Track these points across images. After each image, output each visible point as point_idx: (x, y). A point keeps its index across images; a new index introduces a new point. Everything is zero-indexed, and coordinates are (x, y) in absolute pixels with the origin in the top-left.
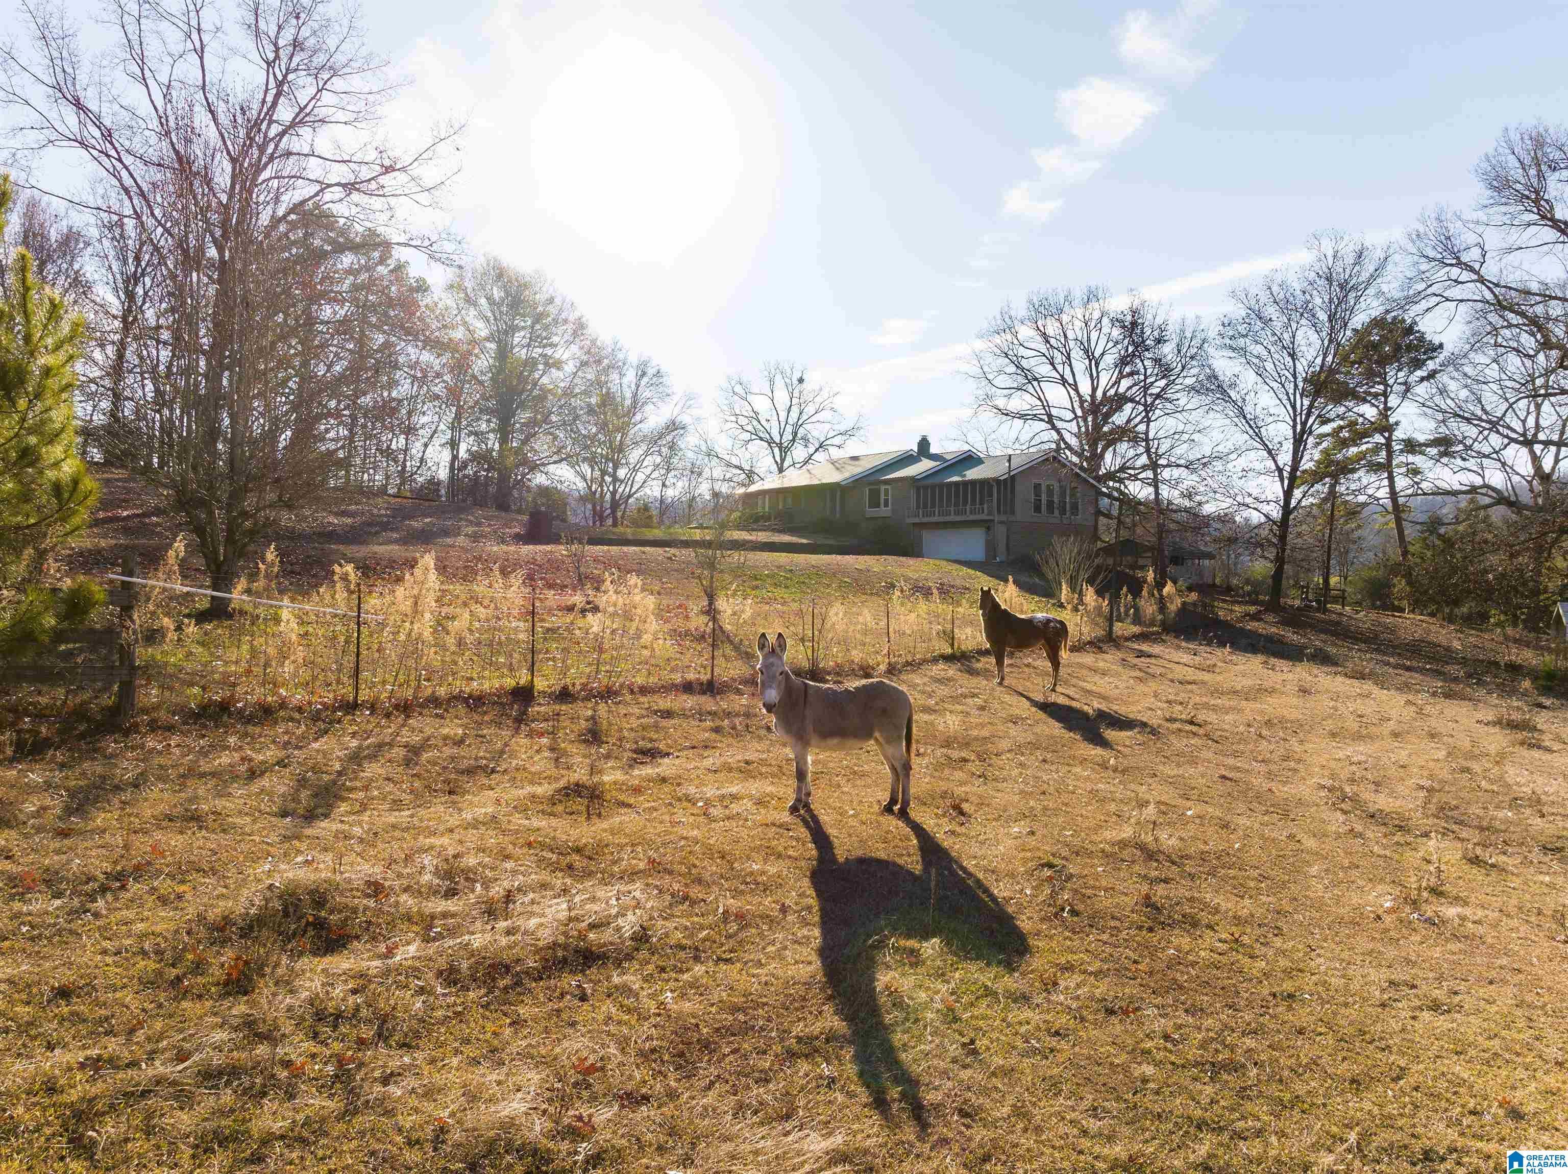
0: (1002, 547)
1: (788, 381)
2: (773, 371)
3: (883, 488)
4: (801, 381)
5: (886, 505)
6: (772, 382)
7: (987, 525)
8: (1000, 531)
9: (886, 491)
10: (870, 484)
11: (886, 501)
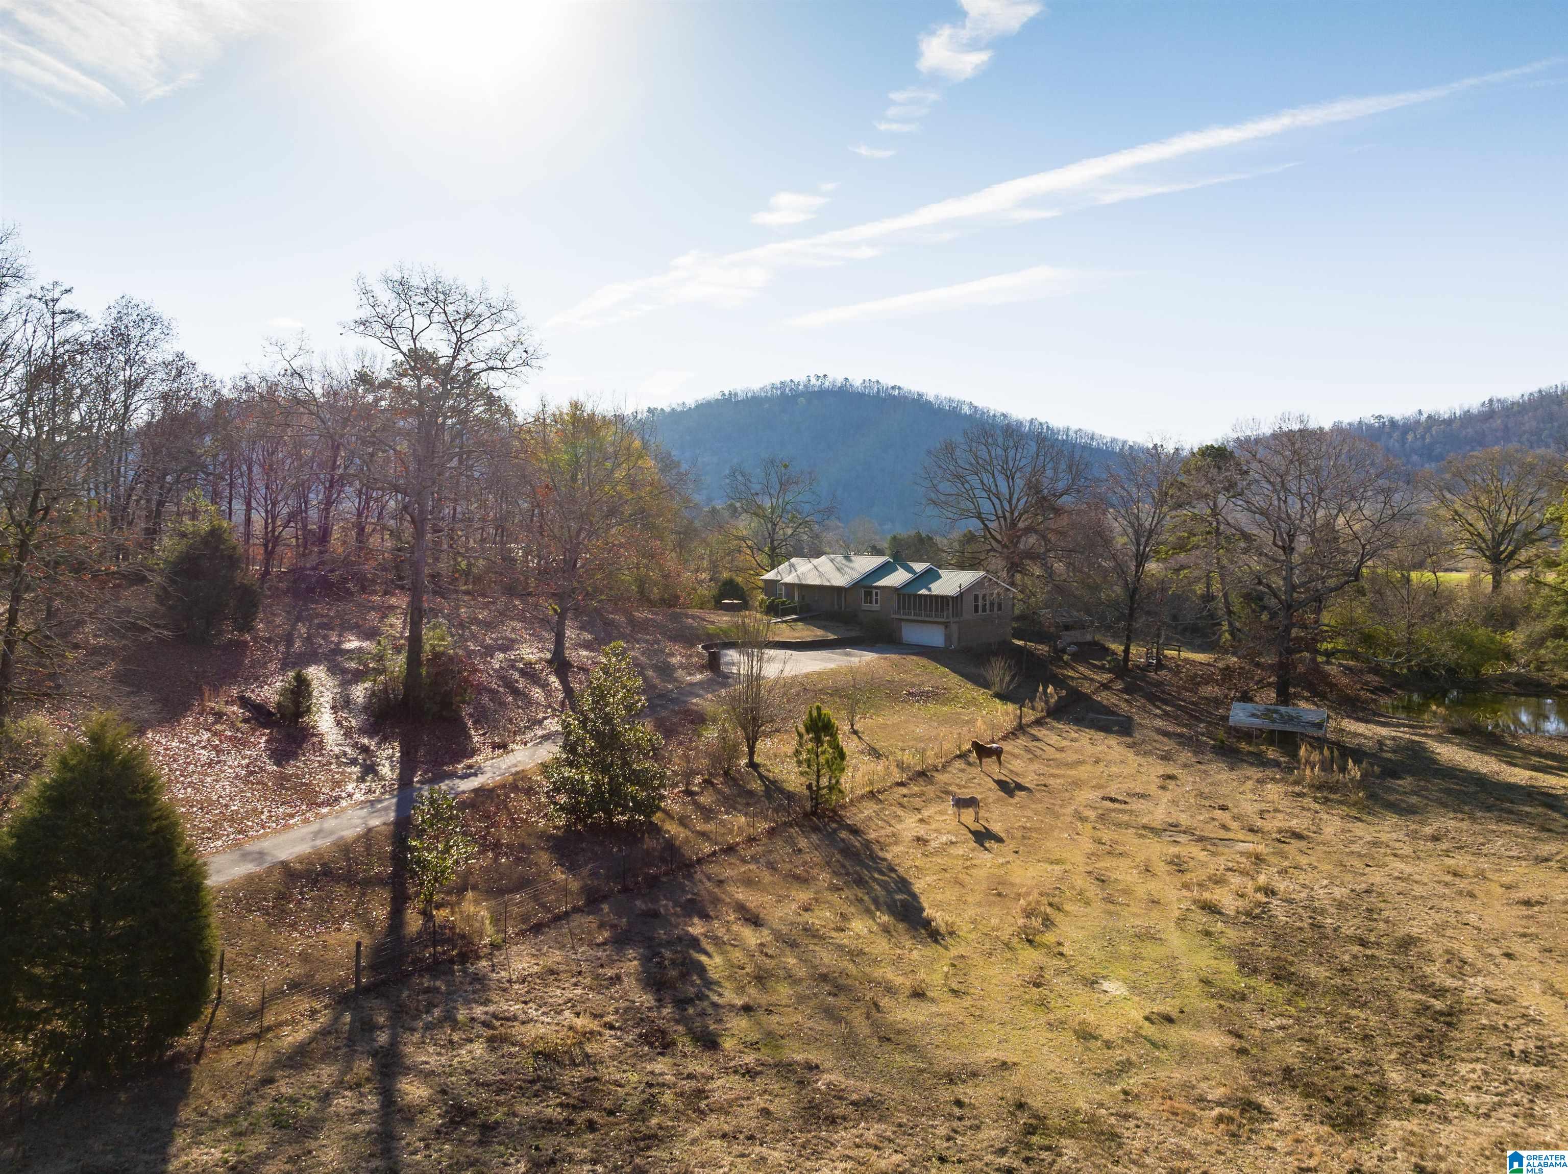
0: (955, 637)
3: (874, 591)
5: (876, 602)
7: (946, 625)
8: (954, 628)
9: (877, 594)
10: (865, 587)
11: (876, 600)
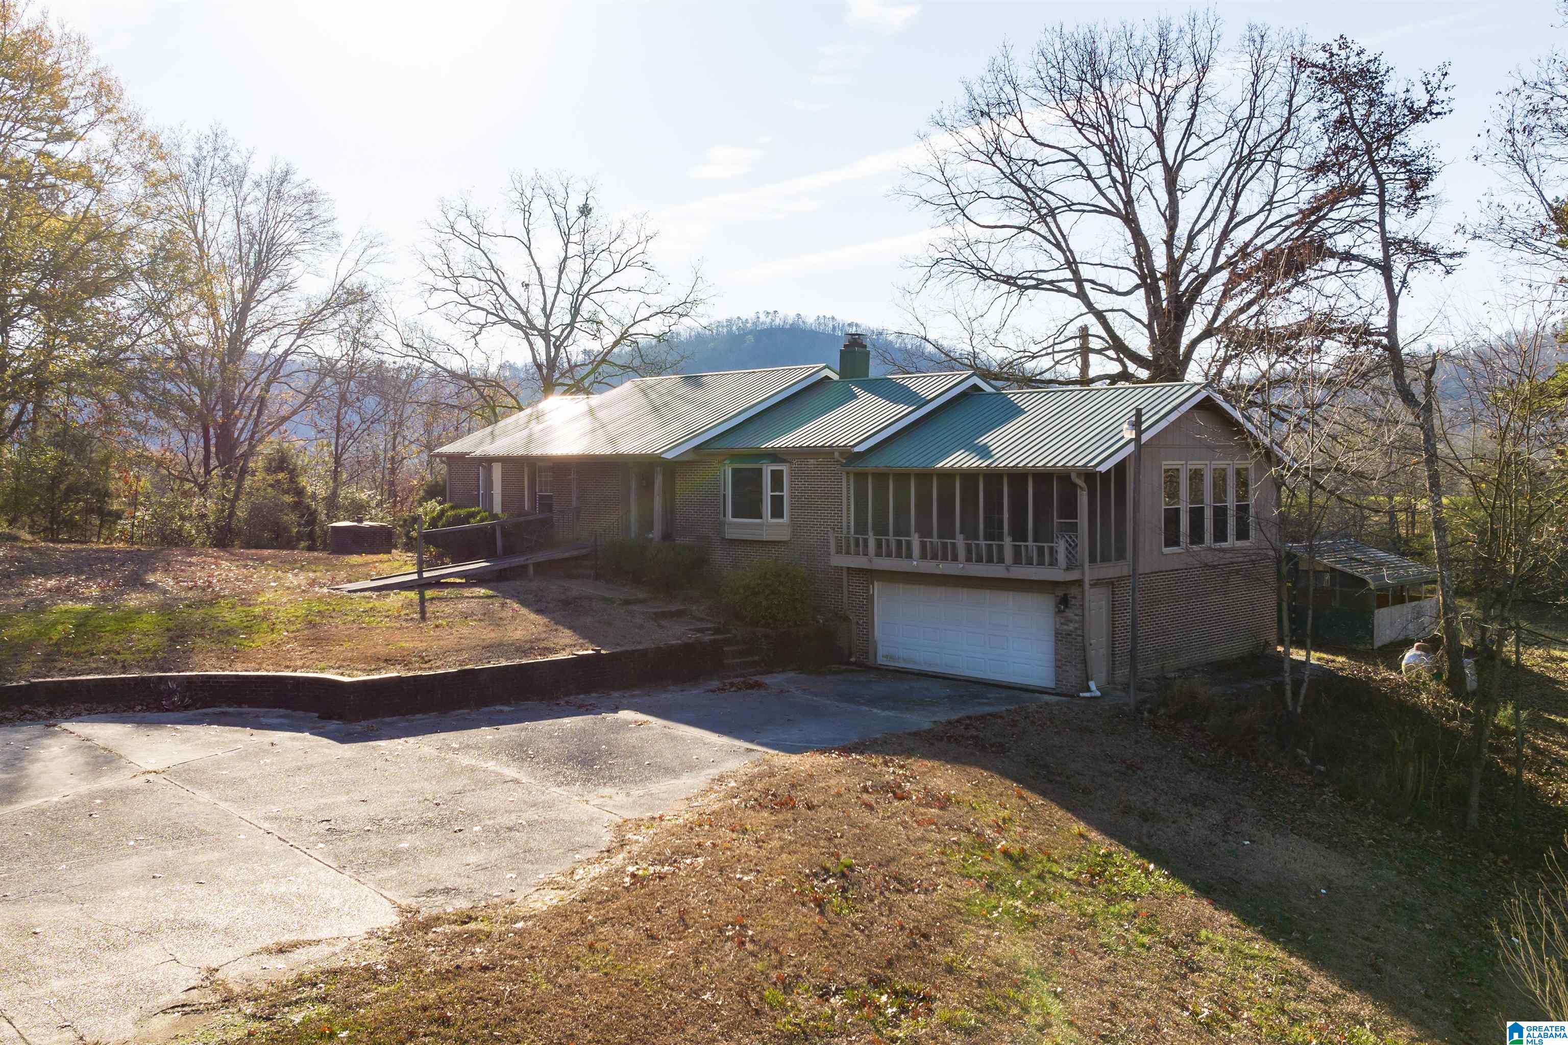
1: (557, 210)
2: (528, 193)
4: (585, 211)
5: (777, 512)
6: (526, 211)
7: (1063, 594)
8: (1093, 606)
9: (777, 477)
10: (735, 457)
11: (777, 503)
